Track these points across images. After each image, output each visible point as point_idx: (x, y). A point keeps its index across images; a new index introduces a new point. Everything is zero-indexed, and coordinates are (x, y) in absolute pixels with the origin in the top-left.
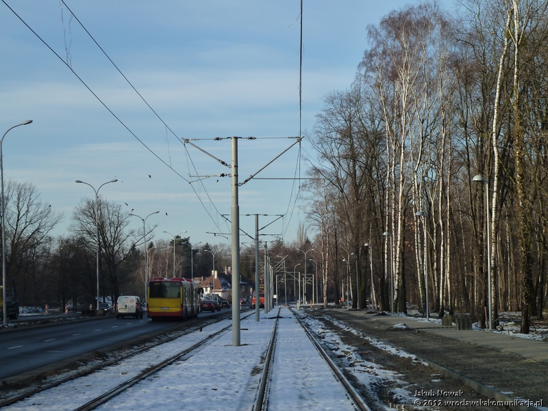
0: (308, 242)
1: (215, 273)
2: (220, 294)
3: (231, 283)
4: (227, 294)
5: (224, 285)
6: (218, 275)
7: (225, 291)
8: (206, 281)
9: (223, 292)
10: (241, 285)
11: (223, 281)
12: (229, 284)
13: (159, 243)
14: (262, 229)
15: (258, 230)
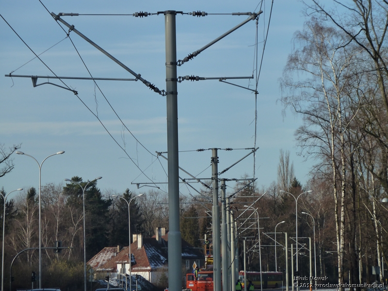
1: (138, 239)
3: (166, 256)
4: (159, 274)
5: (154, 259)
6: (144, 242)
7: (156, 270)
8: (123, 253)
9: (151, 271)
10: (184, 258)
11: (153, 251)
12: (162, 258)
14: (187, 60)
15: (174, 64)
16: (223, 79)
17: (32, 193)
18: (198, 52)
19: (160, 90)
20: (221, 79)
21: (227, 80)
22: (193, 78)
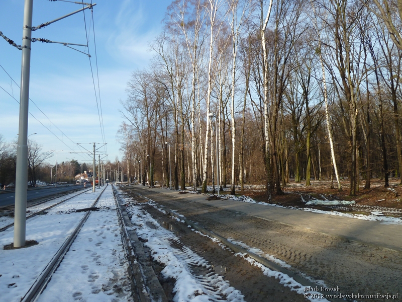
0: (119, 162)
1: (85, 172)
2: (87, 179)
3: (92, 175)
6: (87, 173)
7: (89, 178)
8: (82, 175)
11: (89, 175)
13: (66, 162)
14: (40, 28)
15: (30, 28)
16: (66, 44)
17: (63, 162)
18: (49, 24)
19: (17, 45)
20: (65, 44)
21: (69, 45)
22: (43, 40)
